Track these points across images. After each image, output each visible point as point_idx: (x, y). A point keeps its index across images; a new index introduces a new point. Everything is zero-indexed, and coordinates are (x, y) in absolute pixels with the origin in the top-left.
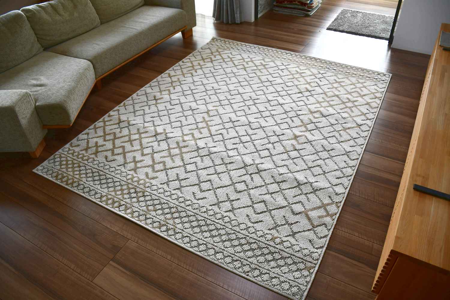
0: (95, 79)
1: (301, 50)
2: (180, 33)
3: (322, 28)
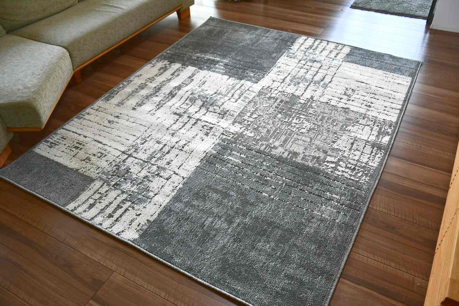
0: (72, 70)
1: (319, 34)
2: (176, 13)
3: (345, 6)
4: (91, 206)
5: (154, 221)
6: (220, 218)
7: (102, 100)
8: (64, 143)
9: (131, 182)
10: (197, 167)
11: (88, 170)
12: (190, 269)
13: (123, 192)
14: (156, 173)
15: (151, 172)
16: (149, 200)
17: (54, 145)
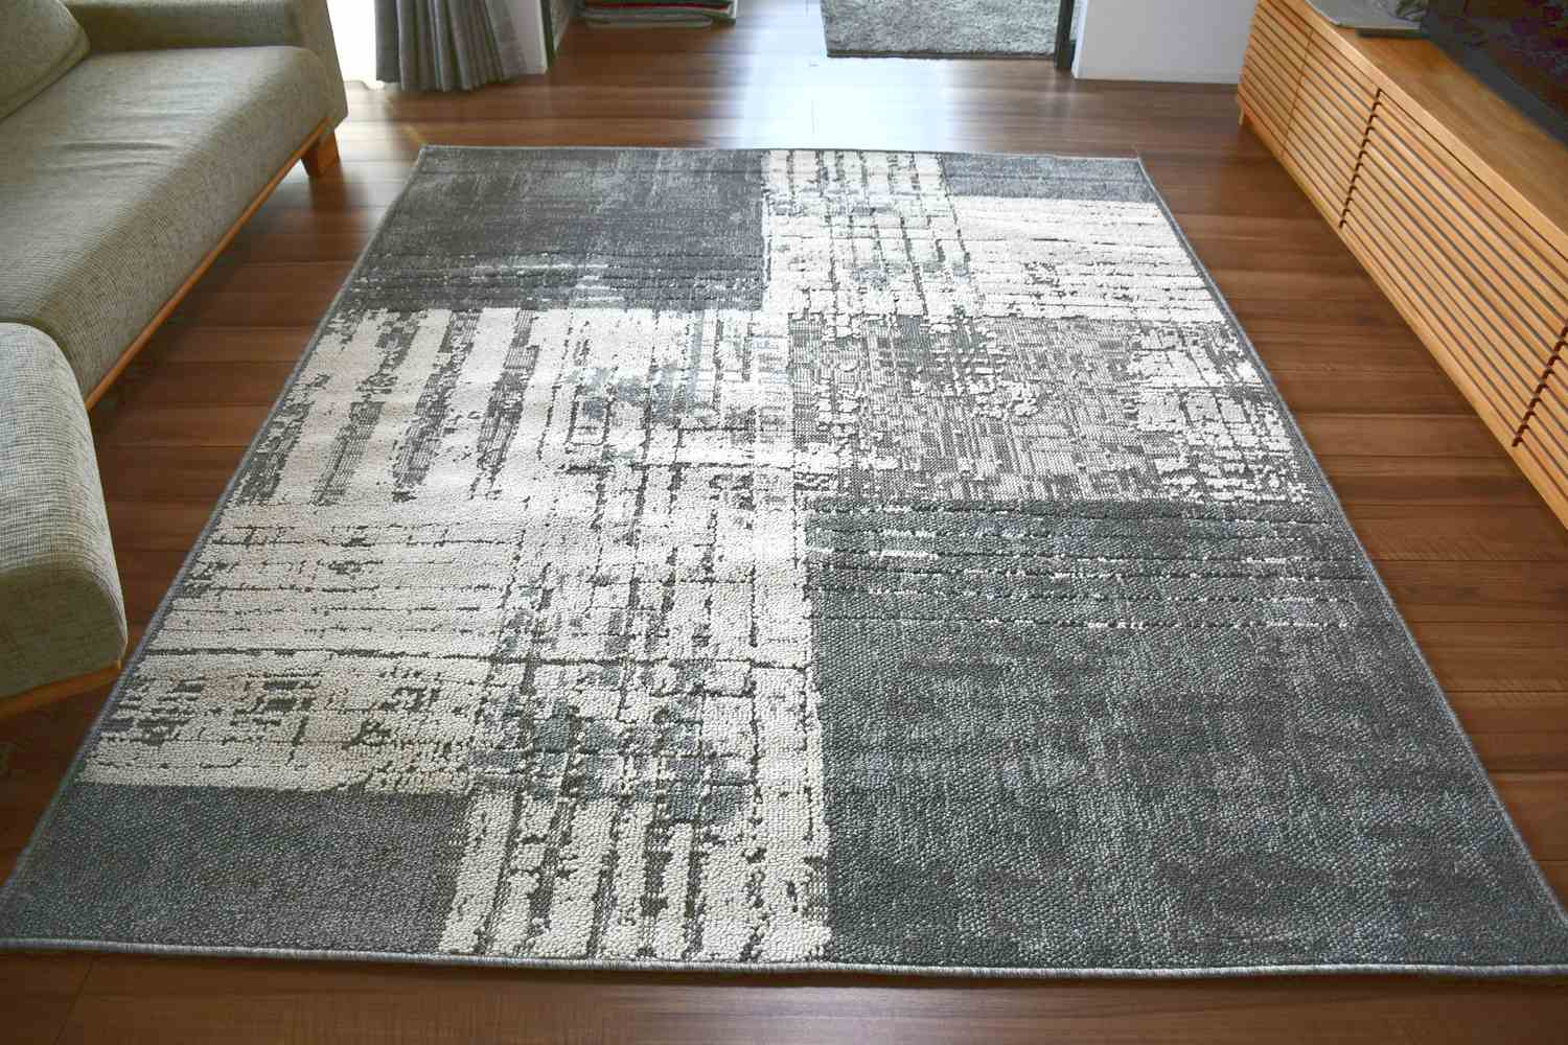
4: (540, 901)
5: (833, 853)
6: (1035, 748)
7: (241, 502)
8: (203, 704)
9: (620, 753)
10: (812, 616)
11: (408, 771)
12: (1106, 956)
13: (625, 801)
14: (689, 687)
15: (664, 691)
16: (750, 790)
17: (164, 729)
